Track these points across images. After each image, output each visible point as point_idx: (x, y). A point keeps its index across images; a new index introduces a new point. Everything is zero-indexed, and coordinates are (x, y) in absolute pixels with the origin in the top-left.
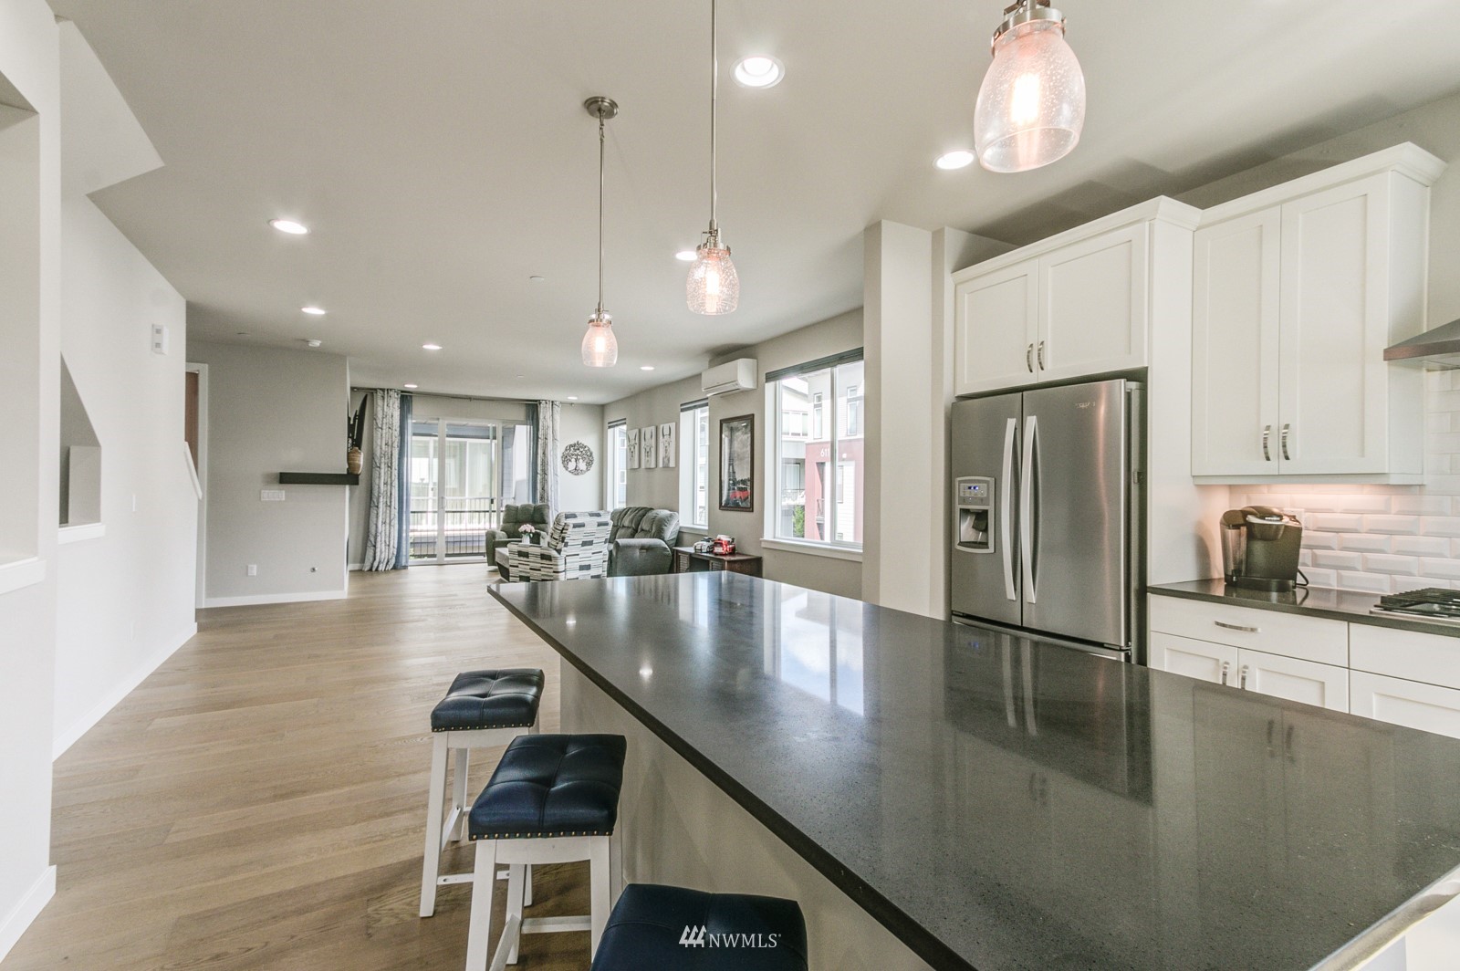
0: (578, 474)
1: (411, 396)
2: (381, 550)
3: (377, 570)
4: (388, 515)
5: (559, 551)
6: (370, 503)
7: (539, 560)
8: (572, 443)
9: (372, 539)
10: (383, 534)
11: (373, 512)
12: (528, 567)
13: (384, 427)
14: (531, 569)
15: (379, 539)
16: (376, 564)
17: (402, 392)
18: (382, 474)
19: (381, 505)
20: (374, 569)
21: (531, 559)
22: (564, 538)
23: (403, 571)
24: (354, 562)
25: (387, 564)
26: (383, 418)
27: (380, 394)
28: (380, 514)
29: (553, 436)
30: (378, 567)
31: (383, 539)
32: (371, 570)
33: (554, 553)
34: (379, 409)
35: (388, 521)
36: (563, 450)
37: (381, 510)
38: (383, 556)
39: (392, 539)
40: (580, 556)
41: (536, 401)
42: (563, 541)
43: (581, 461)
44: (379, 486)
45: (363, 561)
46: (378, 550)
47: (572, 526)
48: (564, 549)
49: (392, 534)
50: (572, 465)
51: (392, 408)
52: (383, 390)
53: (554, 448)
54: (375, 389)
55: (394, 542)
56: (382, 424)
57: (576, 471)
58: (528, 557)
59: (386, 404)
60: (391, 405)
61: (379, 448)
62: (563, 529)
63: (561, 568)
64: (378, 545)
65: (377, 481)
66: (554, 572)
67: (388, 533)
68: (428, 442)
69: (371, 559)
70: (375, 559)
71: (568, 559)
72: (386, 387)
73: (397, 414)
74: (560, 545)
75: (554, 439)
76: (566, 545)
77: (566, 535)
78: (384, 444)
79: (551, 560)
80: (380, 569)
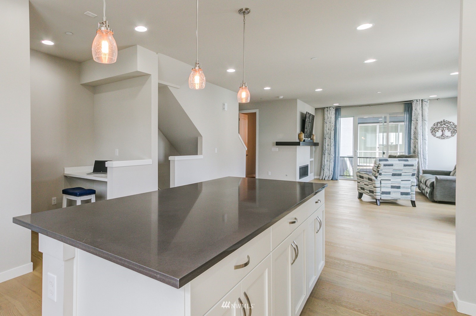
0: (444, 138)
1: (340, 108)
2: (326, 172)
3: (324, 179)
4: (329, 158)
5: (376, 177)
6: (323, 153)
7: (367, 180)
8: (440, 121)
9: (323, 167)
10: (327, 165)
11: (323, 156)
12: (364, 183)
13: (328, 123)
14: (365, 184)
15: (325, 167)
16: (324, 177)
17: (336, 107)
18: (327, 141)
19: (326, 154)
20: (323, 179)
21: (364, 180)
22: (378, 171)
23: (336, 181)
24: (317, 175)
25: (329, 177)
26: (327, 119)
27: (326, 110)
28: (326, 157)
29: (422, 118)
30: (325, 178)
31: (327, 168)
32: (322, 179)
33: (373, 178)
34: (326, 115)
35: (329, 160)
36: (432, 125)
37: (326, 156)
38: (327, 174)
39: (331, 167)
40: (391, 181)
41: (411, 101)
42: (378, 172)
43: (447, 131)
44: (325, 146)
45: (320, 176)
46: (325, 172)
47: (383, 165)
48: (379, 176)
49: (331, 165)
50: (439, 133)
51: (331, 115)
52: (327, 108)
53: (423, 125)
54: (325, 108)
55: (332, 169)
56: (327, 122)
57: (443, 137)
58: (363, 179)
59: (328, 113)
60: (330, 113)
61: (325, 131)
62: (378, 166)
63: (378, 185)
64: (325, 170)
65: (325, 144)
66: (374, 187)
67: (329, 165)
68: (376, 126)
69: (323, 175)
70: (324, 175)
71: (382, 182)
72: (328, 106)
73: (333, 117)
74: (377, 175)
75: (423, 120)
76: (380, 174)
77: (379, 169)
78: (327, 129)
79: (372, 181)
80: (326, 179)
